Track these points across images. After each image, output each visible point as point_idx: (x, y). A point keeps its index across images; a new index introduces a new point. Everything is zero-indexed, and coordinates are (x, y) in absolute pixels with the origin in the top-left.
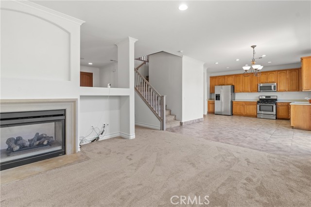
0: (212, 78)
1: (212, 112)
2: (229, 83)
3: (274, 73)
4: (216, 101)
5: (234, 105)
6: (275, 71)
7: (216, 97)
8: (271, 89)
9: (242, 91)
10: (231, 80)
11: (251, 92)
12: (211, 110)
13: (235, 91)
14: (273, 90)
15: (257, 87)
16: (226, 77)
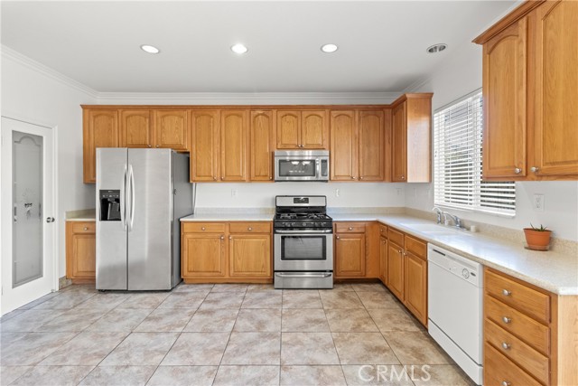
0: (93, 112)
1: (82, 281)
2: (168, 141)
3: (321, 113)
4: (100, 225)
5: (187, 238)
6: (322, 107)
7: (105, 203)
8: (314, 174)
9: (217, 176)
10: (175, 130)
11: (251, 180)
12: (81, 266)
13: (193, 176)
14: (320, 177)
15: (269, 162)
16: (157, 114)
